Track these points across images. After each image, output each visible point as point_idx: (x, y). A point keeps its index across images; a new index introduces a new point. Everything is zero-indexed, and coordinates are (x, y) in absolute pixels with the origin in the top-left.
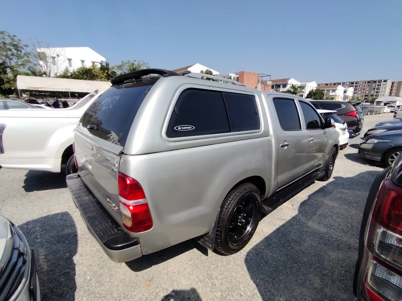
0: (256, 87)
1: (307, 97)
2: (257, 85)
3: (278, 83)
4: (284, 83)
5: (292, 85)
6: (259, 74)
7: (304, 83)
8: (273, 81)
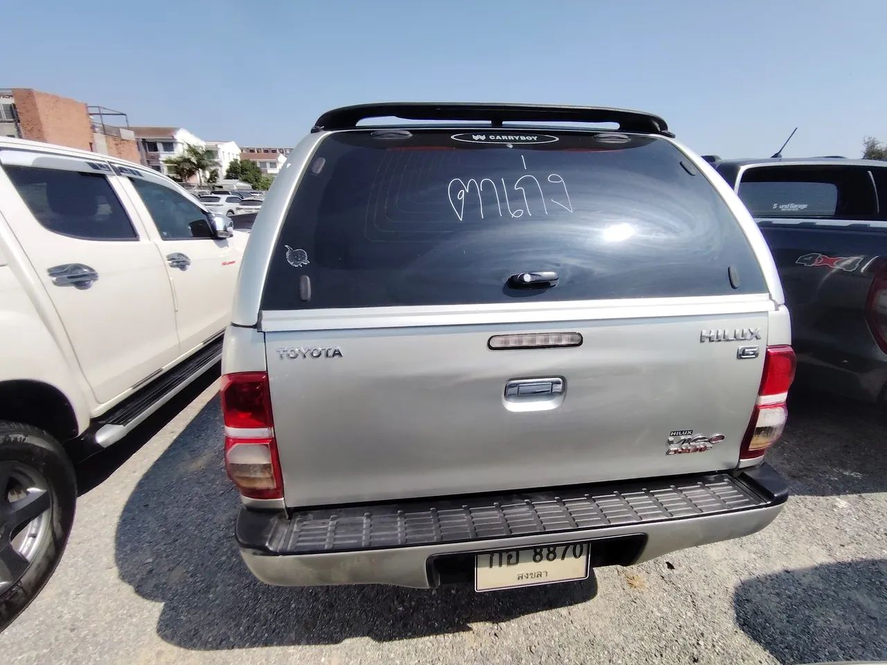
0: (91, 144)
1: (228, 177)
2: (92, 137)
3: (149, 138)
4: (166, 138)
5: (189, 145)
6: (87, 107)
7: (213, 144)
8: (137, 131)
